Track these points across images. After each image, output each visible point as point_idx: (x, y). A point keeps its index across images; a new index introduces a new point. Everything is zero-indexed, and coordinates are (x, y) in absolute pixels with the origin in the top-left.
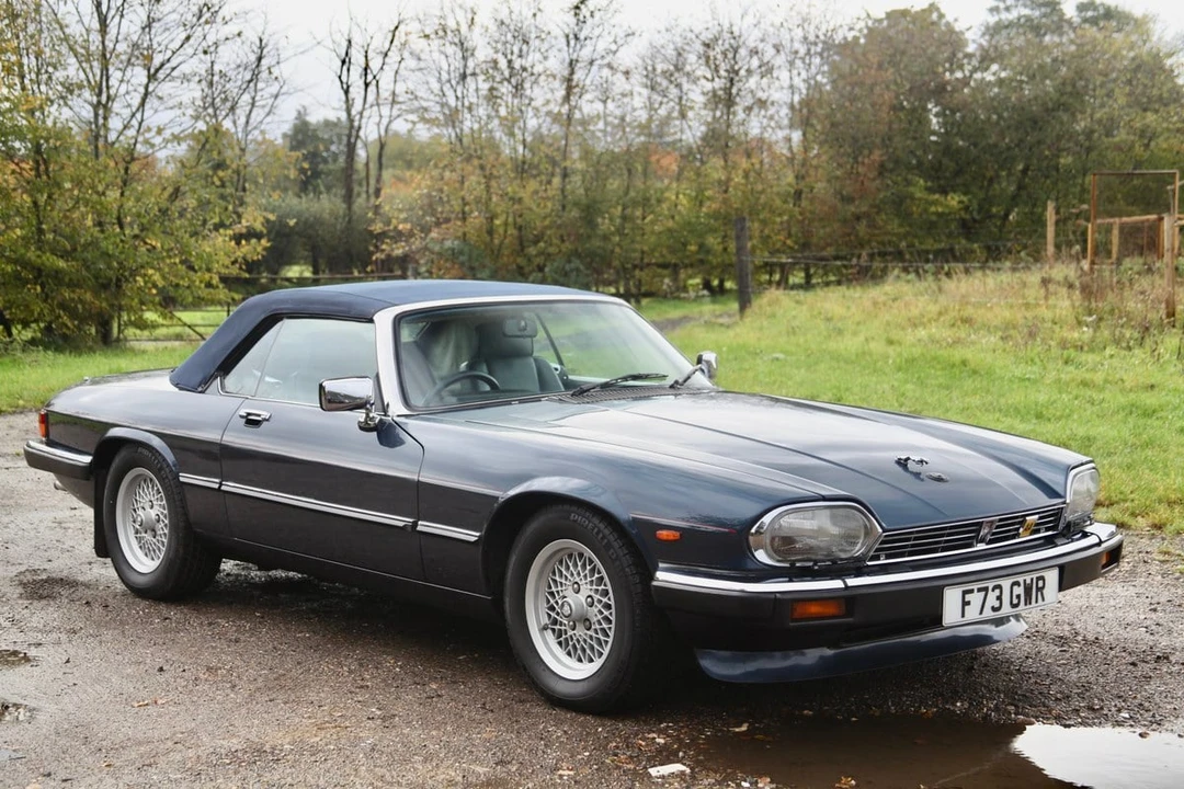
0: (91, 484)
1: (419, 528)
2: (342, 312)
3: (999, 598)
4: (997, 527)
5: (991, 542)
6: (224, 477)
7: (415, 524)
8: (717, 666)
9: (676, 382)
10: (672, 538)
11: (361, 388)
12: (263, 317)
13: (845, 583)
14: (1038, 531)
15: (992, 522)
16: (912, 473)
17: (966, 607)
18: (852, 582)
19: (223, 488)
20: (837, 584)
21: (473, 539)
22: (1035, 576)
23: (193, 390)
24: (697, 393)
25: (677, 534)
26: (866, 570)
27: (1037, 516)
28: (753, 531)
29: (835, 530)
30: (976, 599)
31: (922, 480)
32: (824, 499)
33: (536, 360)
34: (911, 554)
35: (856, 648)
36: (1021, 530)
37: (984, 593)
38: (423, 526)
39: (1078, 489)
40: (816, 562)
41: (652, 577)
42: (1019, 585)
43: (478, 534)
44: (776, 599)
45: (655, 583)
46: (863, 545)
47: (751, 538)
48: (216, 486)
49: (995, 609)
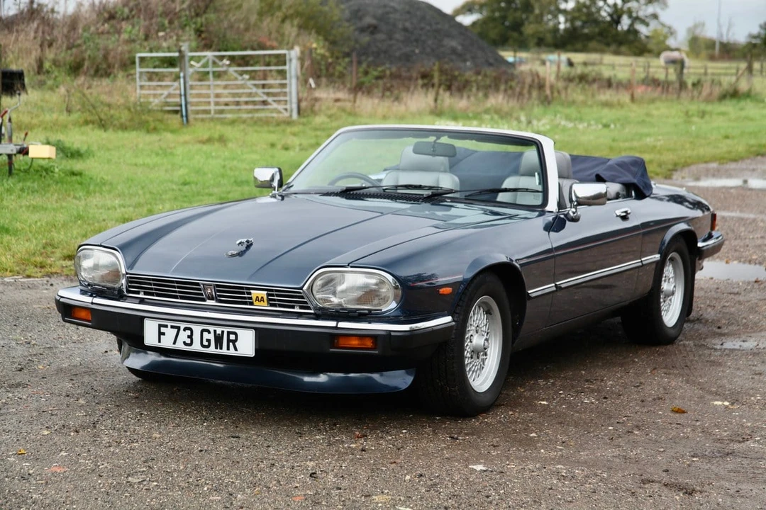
17: (162, 336)
27: (266, 292)
30: (170, 333)
37: (176, 330)
49: (185, 343)
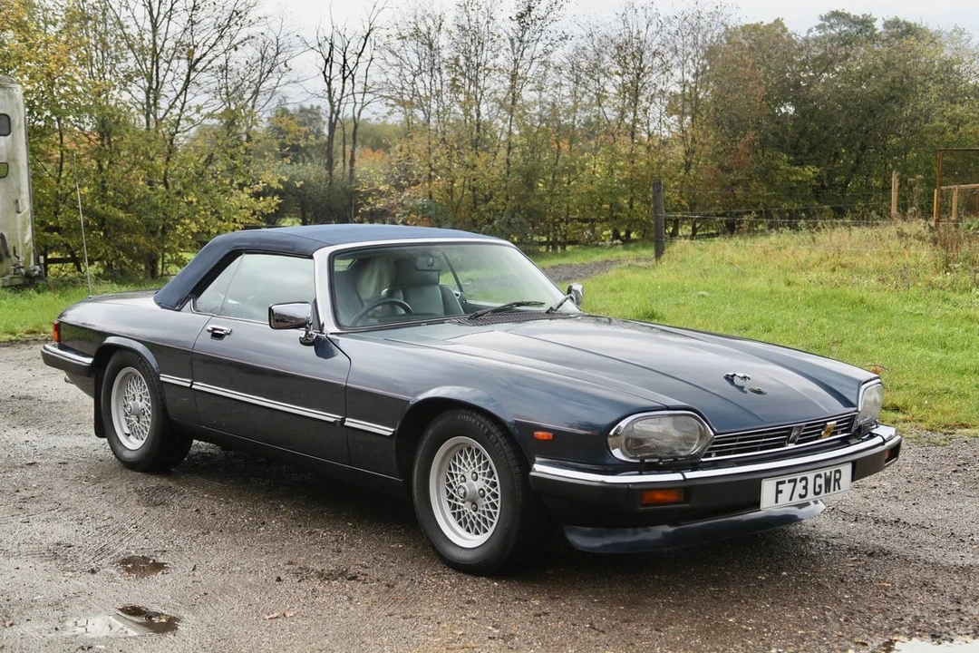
0: (92, 381)
1: (346, 424)
2: (289, 249)
3: (805, 488)
4: (805, 430)
5: (799, 442)
6: (194, 379)
7: (343, 421)
8: (582, 540)
9: (551, 308)
10: (546, 438)
11: (303, 311)
12: (226, 252)
13: (684, 476)
14: (835, 433)
15: (800, 427)
16: (737, 386)
17: (779, 495)
18: (689, 475)
19: (194, 387)
20: (677, 477)
21: (389, 434)
22: (833, 470)
23: (172, 308)
24: (567, 316)
25: (551, 435)
26: (701, 465)
27: (835, 422)
28: (612, 433)
29: (676, 433)
30: (787, 488)
31: (745, 392)
32: (668, 408)
33: (441, 288)
34: (736, 452)
35: (692, 525)
36: (823, 432)
37: (792, 484)
38: (350, 422)
39: (868, 398)
40: (661, 459)
41: (530, 469)
42: (821, 477)
43: (392, 430)
44: (629, 488)
45: (532, 474)
46: (698, 445)
47: (609, 439)
48: (189, 385)
49: (801, 496)
